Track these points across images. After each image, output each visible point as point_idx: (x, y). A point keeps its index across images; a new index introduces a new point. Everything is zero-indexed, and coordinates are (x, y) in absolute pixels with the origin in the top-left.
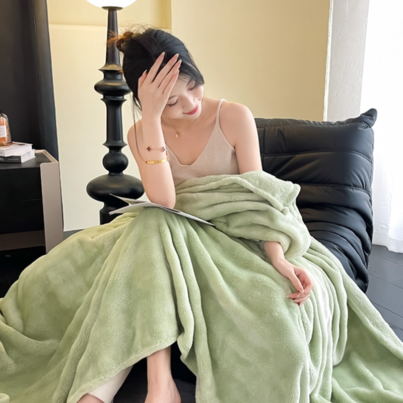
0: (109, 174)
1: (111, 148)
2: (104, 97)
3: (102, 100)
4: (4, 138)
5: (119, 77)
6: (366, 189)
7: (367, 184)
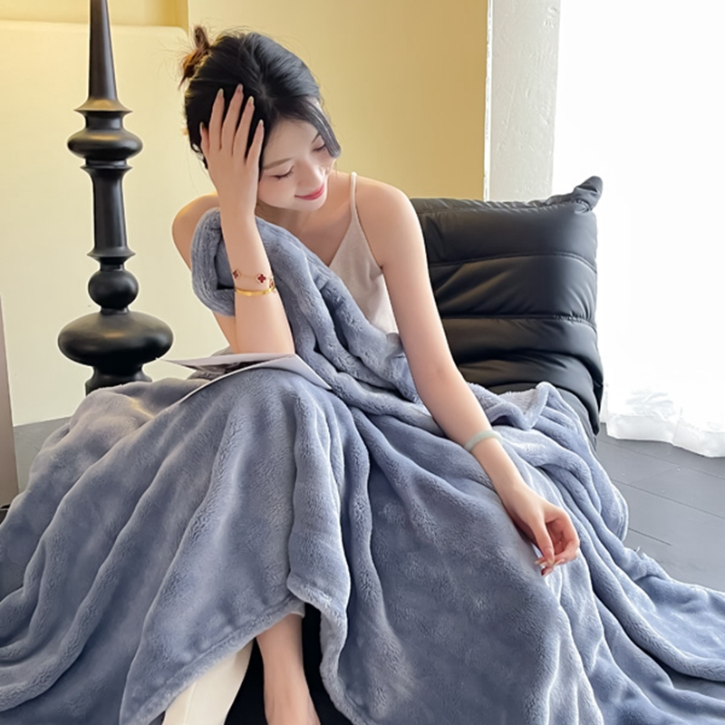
0: (102, 312)
1: (103, 261)
2: (87, 163)
3: (83, 168)
5: (115, 124)
6: (591, 320)
7: (592, 311)
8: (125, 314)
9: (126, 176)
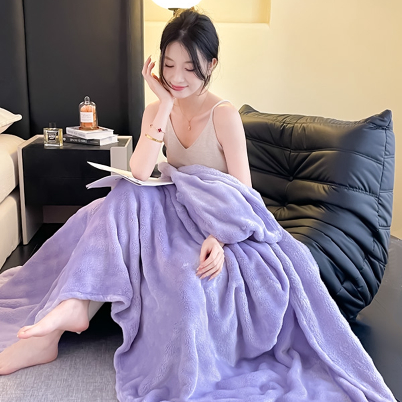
4: (91, 123)
6: (371, 192)
7: (372, 188)
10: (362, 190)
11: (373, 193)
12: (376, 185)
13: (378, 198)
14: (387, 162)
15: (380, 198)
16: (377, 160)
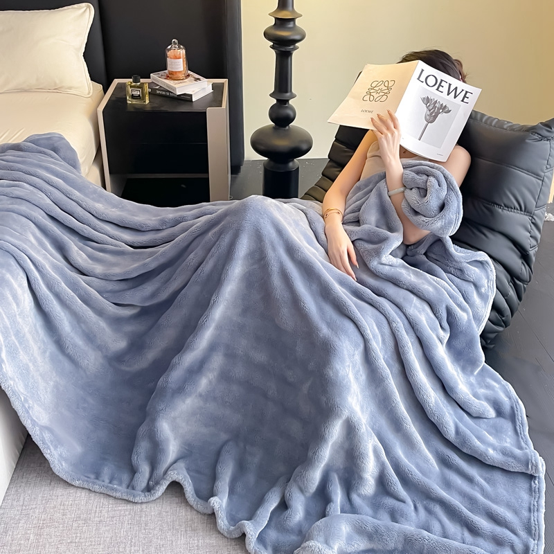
1: (277, 99)
2: (273, 45)
4: (181, 72)
5: (291, 25)
6: (527, 211)
7: (528, 206)
8: (288, 130)
9: (295, 54)
10: (517, 209)
11: (528, 212)
12: (532, 203)
13: (532, 217)
14: (547, 177)
15: (534, 217)
16: (537, 175)
